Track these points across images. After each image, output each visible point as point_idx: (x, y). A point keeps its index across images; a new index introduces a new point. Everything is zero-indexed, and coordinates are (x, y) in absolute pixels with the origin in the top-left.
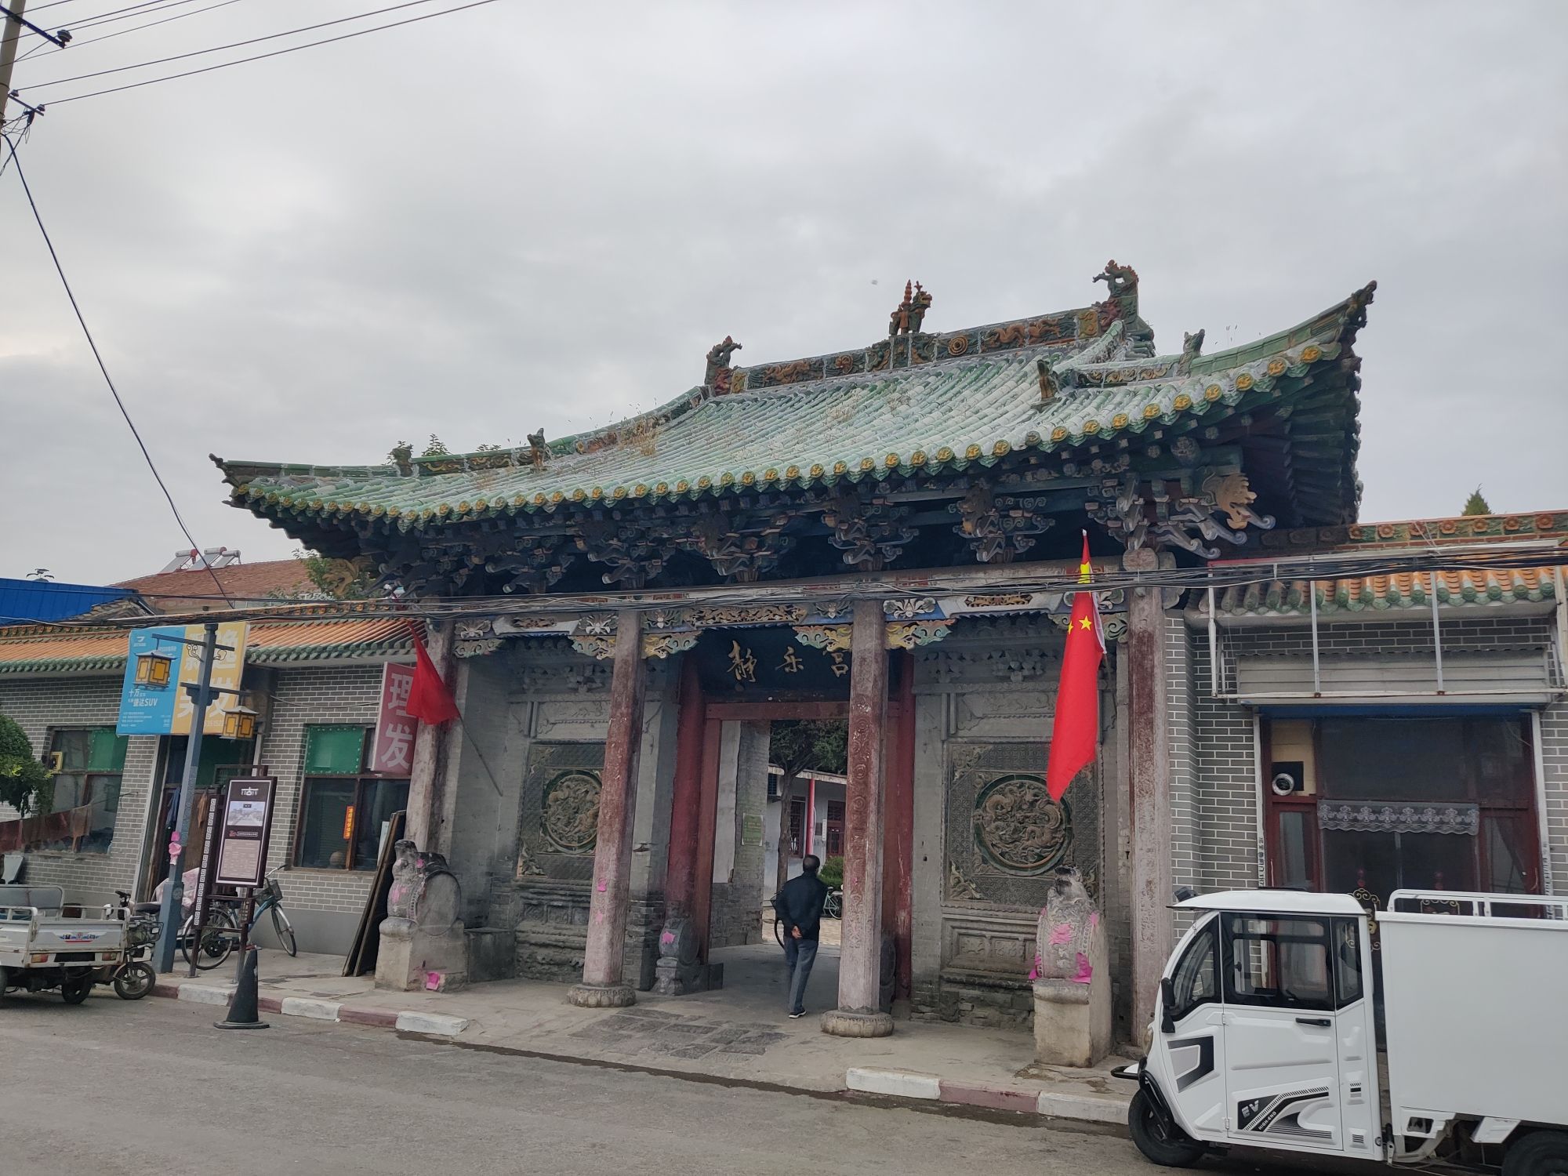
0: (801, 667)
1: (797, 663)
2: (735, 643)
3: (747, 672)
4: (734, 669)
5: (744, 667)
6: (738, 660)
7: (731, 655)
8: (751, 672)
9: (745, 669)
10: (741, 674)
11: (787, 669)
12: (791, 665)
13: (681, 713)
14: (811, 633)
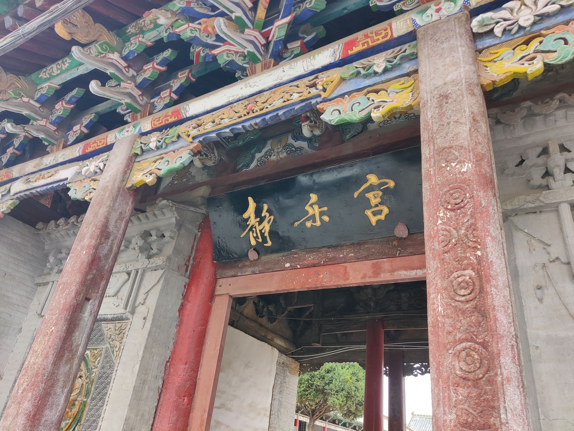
0: (326, 218)
1: (322, 214)
2: (250, 199)
3: (262, 234)
4: (248, 233)
5: (259, 228)
6: (253, 221)
7: (245, 216)
8: (266, 234)
9: (261, 231)
10: (256, 238)
11: (309, 224)
12: (313, 217)
13: (188, 287)
14: (345, 105)
